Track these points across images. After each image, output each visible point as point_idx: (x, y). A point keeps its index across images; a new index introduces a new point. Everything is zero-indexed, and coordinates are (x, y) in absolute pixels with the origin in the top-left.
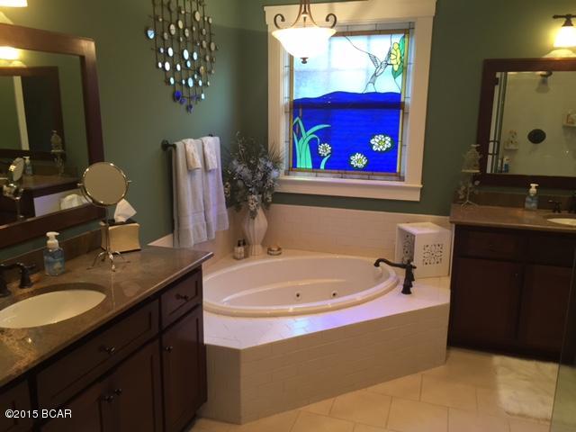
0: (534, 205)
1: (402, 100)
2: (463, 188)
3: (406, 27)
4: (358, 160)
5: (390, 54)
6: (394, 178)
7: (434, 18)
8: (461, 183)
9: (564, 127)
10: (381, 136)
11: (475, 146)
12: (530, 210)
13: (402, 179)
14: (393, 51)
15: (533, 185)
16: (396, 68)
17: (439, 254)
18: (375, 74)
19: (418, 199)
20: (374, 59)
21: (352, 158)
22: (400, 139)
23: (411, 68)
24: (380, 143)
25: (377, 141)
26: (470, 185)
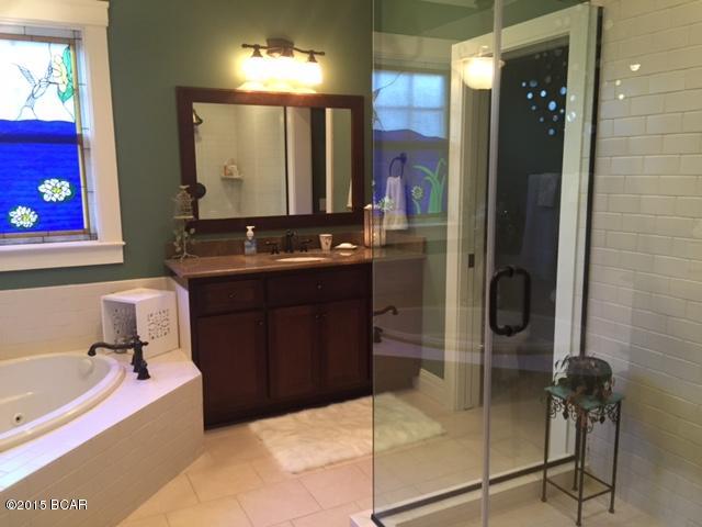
0: (253, 249)
1: (78, 132)
2: (179, 238)
3: (69, 35)
4: (22, 216)
5: (51, 70)
6: (82, 237)
7: (108, 29)
8: (176, 232)
9: (223, 179)
10: (54, 181)
11: (184, 187)
12: (251, 255)
13: (94, 237)
14: (54, 66)
15: (250, 228)
16: (63, 88)
17: (165, 323)
18: (33, 95)
19: (122, 261)
20: (28, 75)
21: (12, 214)
22: (82, 184)
23: (84, 90)
24: (54, 190)
25: (50, 187)
26: (186, 234)
